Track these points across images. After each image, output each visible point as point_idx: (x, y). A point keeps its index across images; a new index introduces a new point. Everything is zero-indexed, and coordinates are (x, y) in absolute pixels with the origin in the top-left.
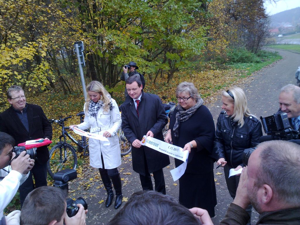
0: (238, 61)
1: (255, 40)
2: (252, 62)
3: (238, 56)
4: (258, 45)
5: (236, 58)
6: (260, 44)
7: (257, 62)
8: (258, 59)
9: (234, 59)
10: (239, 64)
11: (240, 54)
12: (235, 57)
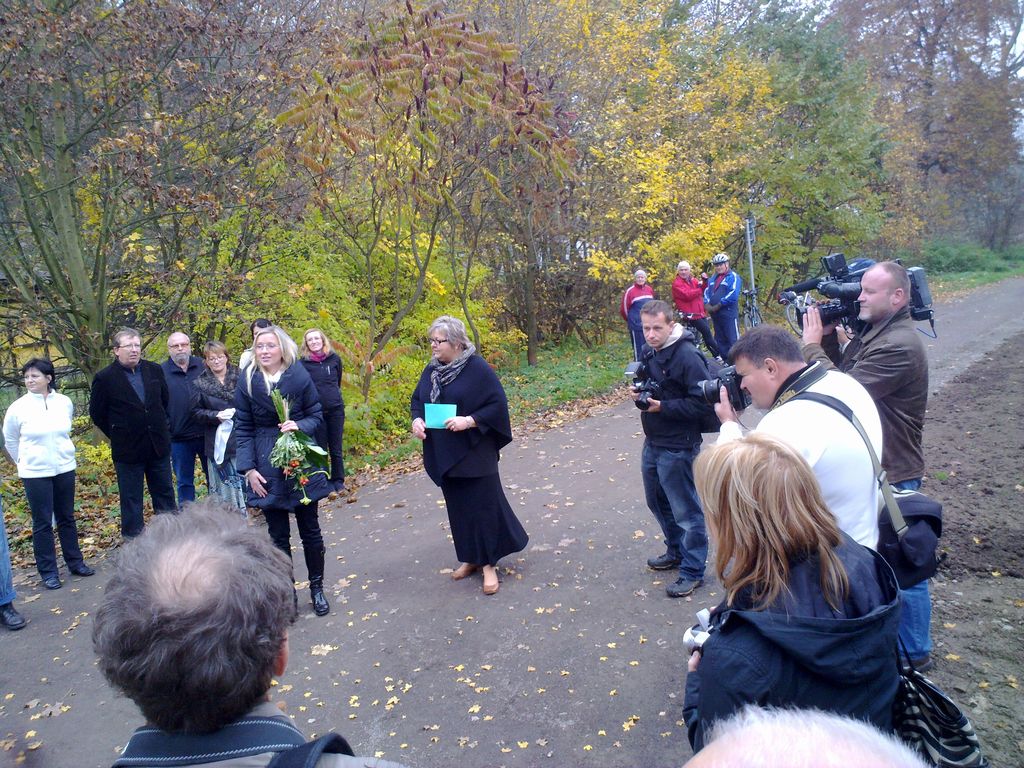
0: (948, 269)
1: (997, 219)
2: (983, 269)
3: (949, 257)
4: (1006, 232)
5: (945, 262)
6: (1011, 230)
7: (998, 270)
8: (1001, 263)
9: (939, 263)
10: (953, 275)
11: (954, 252)
12: (942, 258)
